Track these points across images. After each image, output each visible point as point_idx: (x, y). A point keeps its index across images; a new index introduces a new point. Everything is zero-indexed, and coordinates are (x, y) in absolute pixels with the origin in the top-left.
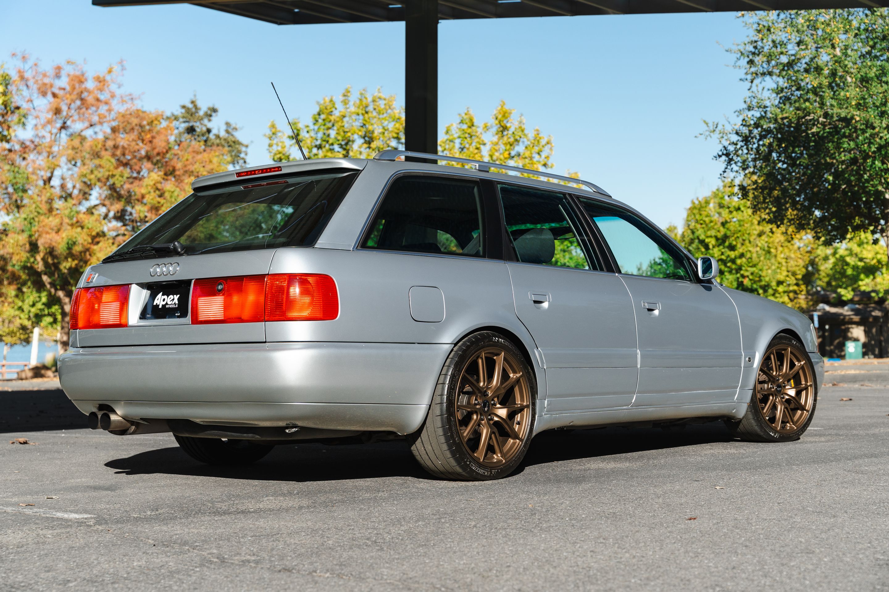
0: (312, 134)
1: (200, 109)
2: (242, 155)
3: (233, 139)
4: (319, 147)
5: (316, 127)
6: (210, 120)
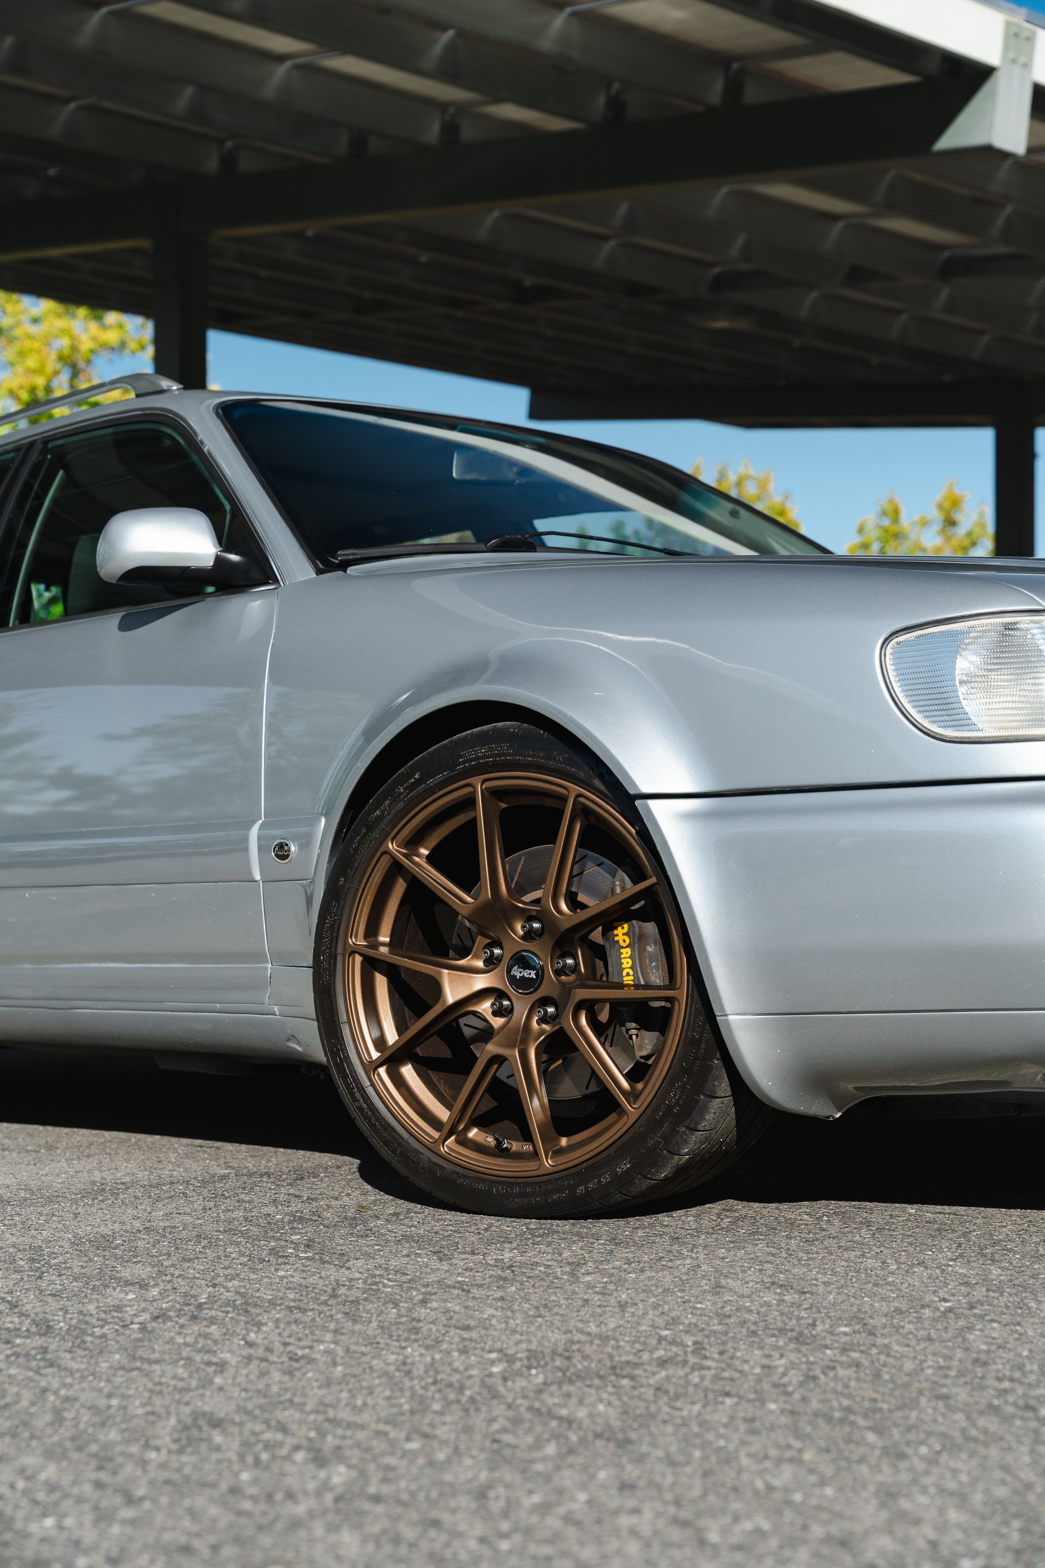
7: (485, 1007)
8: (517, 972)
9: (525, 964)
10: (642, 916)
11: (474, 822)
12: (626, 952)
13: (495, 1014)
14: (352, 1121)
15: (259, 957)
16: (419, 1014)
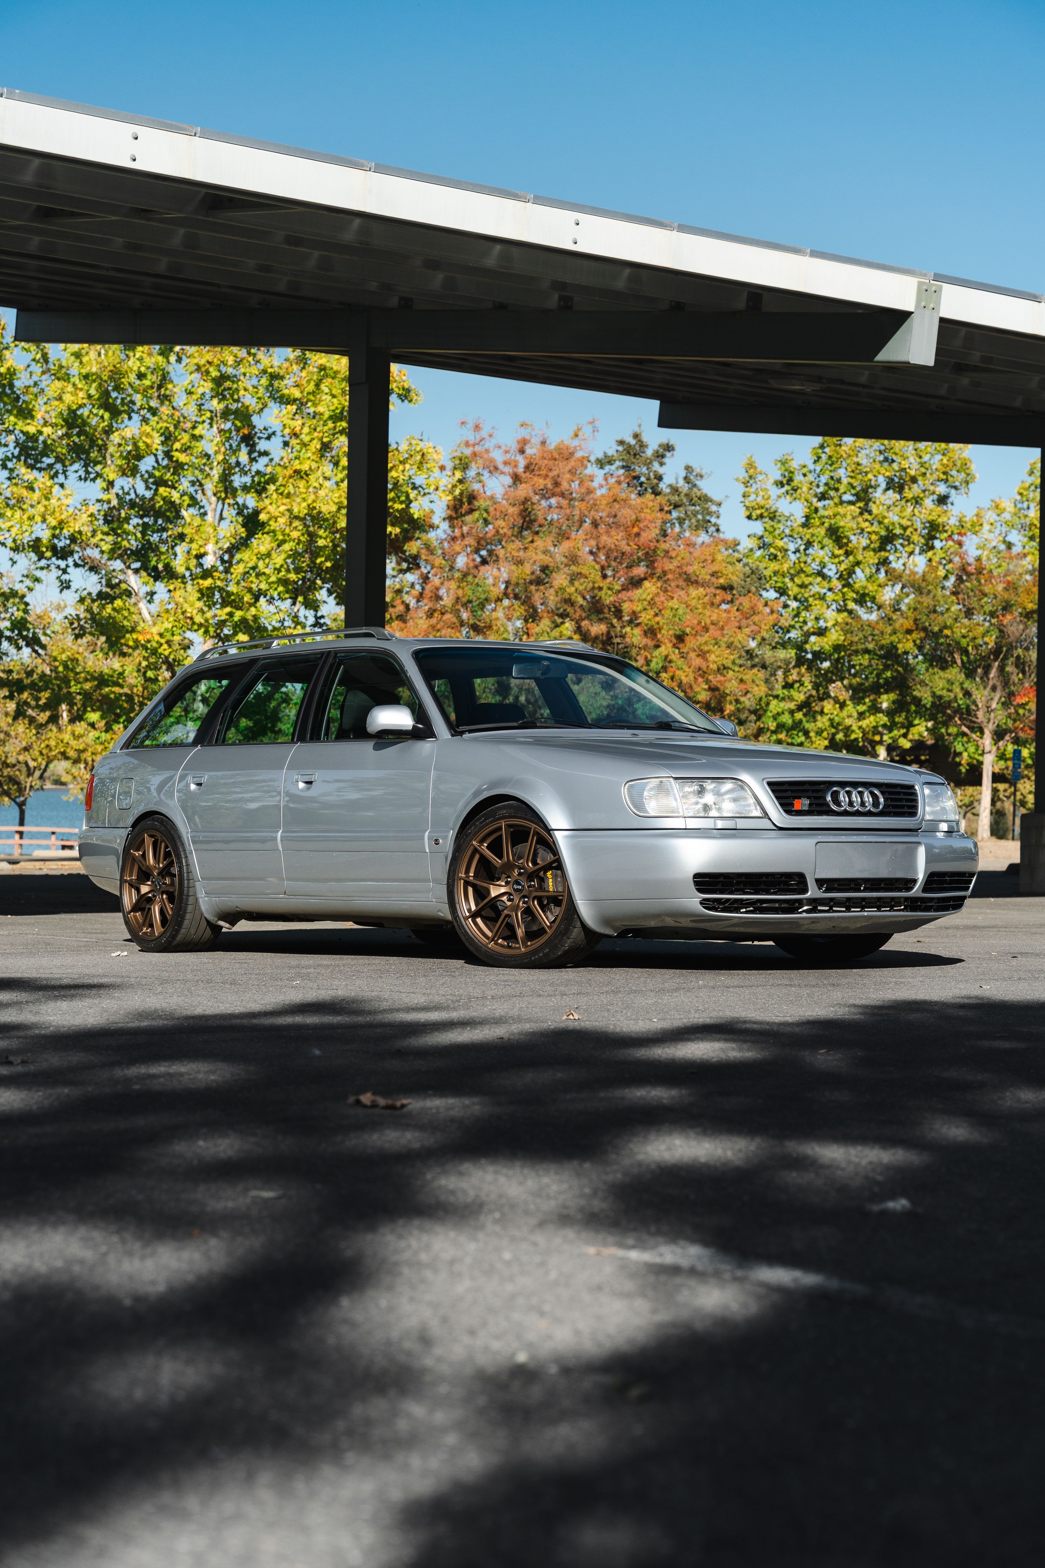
0: (811, 477)
1: (647, 446)
2: (713, 520)
3: (698, 494)
4: (823, 497)
5: (818, 469)
6: (662, 464)
7: (505, 898)
8: (516, 887)
9: (519, 884)
10: (557, 868)
11: (501, 835)
12: (551, 880)
13: (509, 900)
14: (459, 937)
15: (428, 881)
16: (483, 900)
